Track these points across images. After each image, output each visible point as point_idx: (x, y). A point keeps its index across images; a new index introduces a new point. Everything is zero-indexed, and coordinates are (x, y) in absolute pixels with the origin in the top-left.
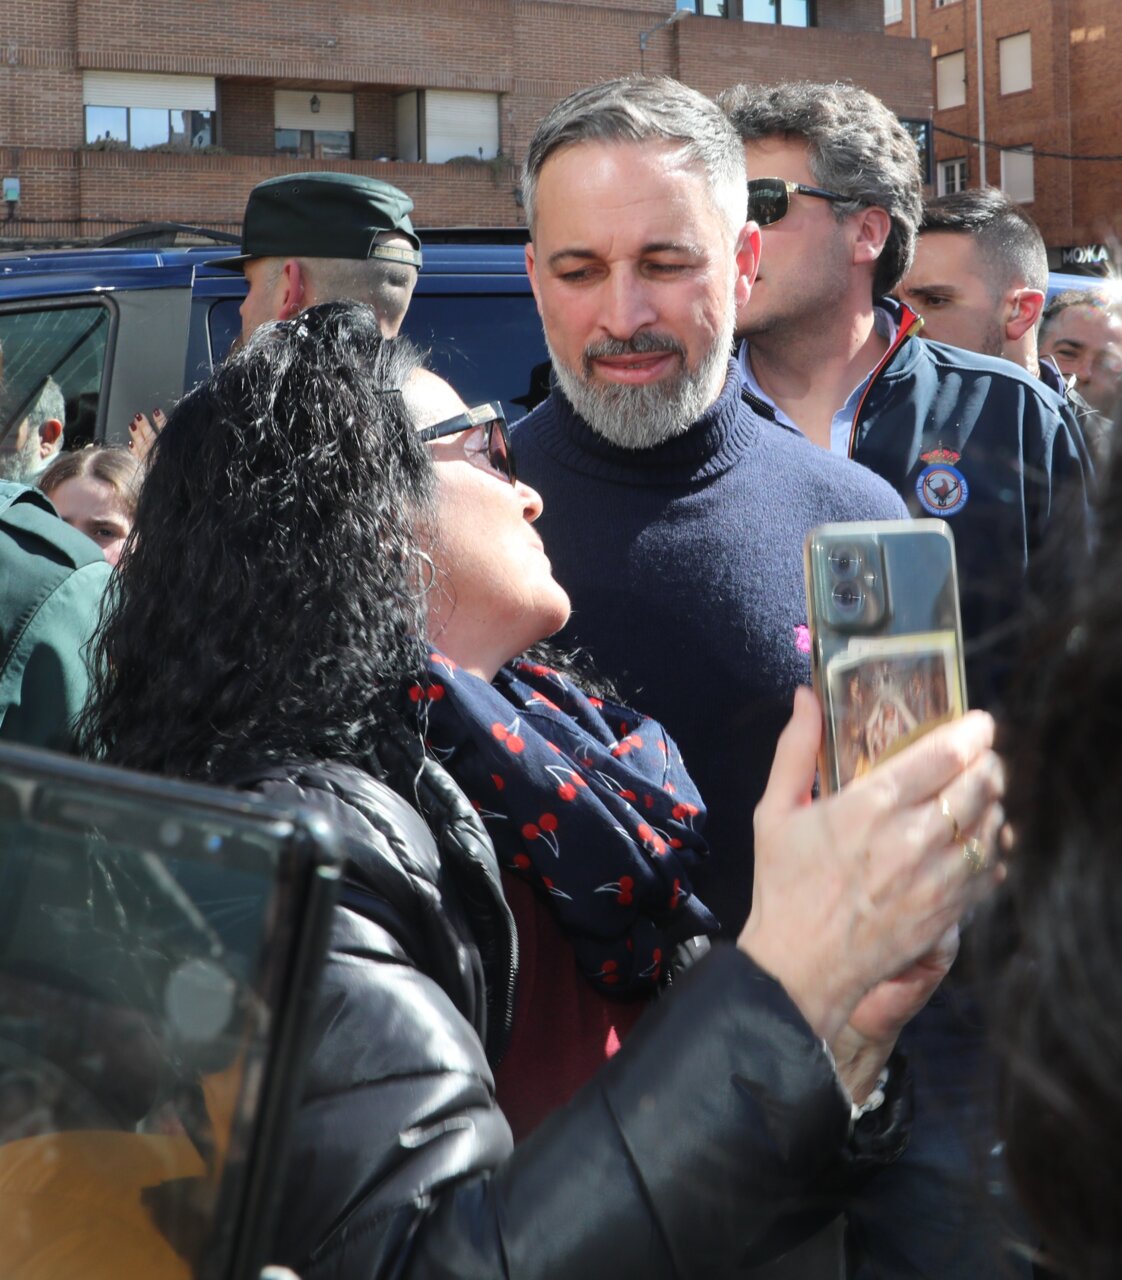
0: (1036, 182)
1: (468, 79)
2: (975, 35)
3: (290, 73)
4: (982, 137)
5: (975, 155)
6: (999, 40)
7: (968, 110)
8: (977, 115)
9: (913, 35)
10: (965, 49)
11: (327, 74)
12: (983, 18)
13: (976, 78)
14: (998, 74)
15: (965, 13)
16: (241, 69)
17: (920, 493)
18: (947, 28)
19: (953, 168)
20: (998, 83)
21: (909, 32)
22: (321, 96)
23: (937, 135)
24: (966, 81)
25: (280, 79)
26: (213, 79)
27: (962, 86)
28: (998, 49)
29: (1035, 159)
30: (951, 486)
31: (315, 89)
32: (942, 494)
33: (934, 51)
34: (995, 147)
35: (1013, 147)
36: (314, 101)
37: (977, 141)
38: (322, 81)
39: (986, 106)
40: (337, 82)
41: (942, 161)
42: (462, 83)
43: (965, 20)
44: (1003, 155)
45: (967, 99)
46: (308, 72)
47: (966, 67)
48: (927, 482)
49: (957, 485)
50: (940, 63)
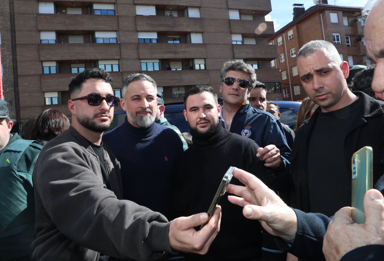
0: (301, 91)
1: (202, 83)
2: (287, 67)
3: (174, 85)
4: (290, 84)
5: (289, 87)
6: (292, 67)
7: (287, 80)
8: (289, 80)
9: (277, 68)
10: (286, 70)
11: (180, 84)
12: (289, 64)
13: (288, 74)
14: (292, 73)
15: (285, 63)
16: (167, 85)
17: (242, 133)
18: (282, 66)
19: (286, 90)
20: (292, 75)
21: (276, 68)
22: (179, 88)
23: (282, 85)
24: (287, 75)
25: (173, 86)
26: (162, 87)
27: (286, 76)
28: (292, 69)
29: (300, 87)
30: (248, 132)
31: (178, 87)
32: (246, 134)
33: (280, 71)
34: (293, 86)
35: (296, 85)
36: (178, 89)
37: (290, 85)
38: (179, 86)
39: (290, 79)
40: (182, 86)
41: (284, 89)
42: (201, 84)
43: (286, 65)
44: (294, 87)
45: (287, 78)
46: (177, 84)
47: (287, 73)
48: (244, 131)
49: (249, 132)
50: (282, 72)
